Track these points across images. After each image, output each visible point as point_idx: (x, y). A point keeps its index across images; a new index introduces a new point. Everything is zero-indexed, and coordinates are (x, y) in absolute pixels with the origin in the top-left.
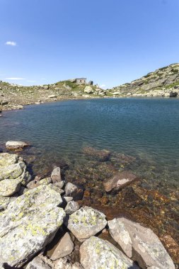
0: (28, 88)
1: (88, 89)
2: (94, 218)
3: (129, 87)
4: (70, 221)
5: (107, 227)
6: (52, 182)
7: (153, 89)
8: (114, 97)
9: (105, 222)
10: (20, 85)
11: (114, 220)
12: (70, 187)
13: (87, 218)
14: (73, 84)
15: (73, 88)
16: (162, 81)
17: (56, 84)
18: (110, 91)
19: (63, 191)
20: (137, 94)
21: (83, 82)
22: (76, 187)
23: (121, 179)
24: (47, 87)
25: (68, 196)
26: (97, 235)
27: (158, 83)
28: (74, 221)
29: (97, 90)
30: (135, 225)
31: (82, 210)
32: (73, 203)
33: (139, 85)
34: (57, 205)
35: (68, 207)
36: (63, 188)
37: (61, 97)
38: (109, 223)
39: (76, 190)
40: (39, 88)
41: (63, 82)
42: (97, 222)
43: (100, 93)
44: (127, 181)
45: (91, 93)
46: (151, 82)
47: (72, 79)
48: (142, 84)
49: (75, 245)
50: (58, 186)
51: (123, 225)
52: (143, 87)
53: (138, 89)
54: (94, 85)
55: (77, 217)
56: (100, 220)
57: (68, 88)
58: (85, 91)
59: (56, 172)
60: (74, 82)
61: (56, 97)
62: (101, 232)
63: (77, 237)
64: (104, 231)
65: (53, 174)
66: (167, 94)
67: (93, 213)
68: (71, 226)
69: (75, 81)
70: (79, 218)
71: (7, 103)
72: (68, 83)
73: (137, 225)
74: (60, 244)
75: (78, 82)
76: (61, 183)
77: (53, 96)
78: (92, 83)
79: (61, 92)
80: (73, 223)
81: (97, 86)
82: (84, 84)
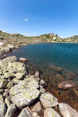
0: (30, 37)
2: (52, 99)
4: (41, 97)
5: (58, 106)
6: (35, 77)
8: (67, 42)
9: (57, 103)
10: (27, 36)
11: (62, 104)
12: (42, 82)
13: (49, 98)
15: (47, 37)
17: (41, 36)
18: (66, 39)
19: (39, 82)
21: (52, 35)
22: (45, 82)
23: (67, 84)
24: (37, 37)
25: (41, 85)
28: (43, 97)
29: (58, 39)
30: (73, 110)
31: (47, 94)
32: (43, 89)
34: (36, 88)
35: (41, 90)
36: (39, 81)
37: (42, 41)
38: (60, 104)
40: (34, 37)
41: (44, 35)
42: (53, 101)
43: (60, 40)
44: (71, 86)
45: (55, 40)
47: (48, 34)
49: (42, 109)
50: (37, 80)
51: (66, 108)
54: (57, 36)
55: (44, 96)
56: (55, 101)
57: (45, 37)
58: (53, 39)
59: (37, 74)
61: (40, 41)
62: (54, 107)
63: (43, 105)
64: (56, 107)
65: (35, 74)
67: (52, 97)
69: (49, 35)
71: (22, 43)
72: (46, 35)
73: (75, 111)
74: (36, 105)
75: (50, 35)
76: (39, 79)
77: (39, 41)
78: (57, 35)
79: (42, 39)
80: (42, 98)
81: (59, 37)
82: (53, 36)
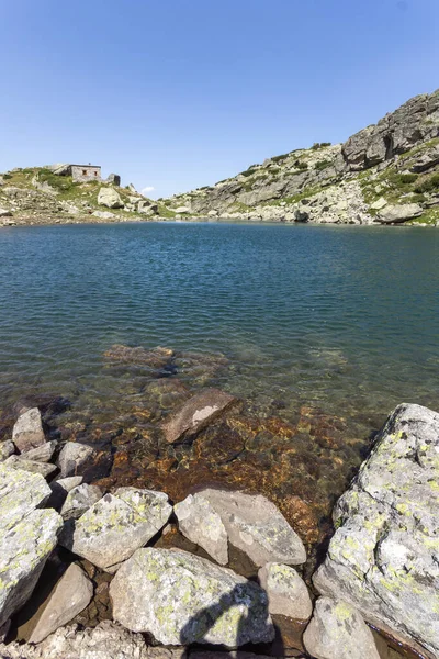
1: (108, 196)
2: (141, 509)
3: (210, 195)
4: (78, 533)
5: (173, 520)
6: (17, 452)
7: (263, 202)
8: (178, 220)
9: (167, 510)
11: (189, 500)
12: (74, 452)
13: (122, 514)
14: (62, 180)
15: (62, 190)
16: (279, 186)
17: (7, 177)
18: (168, 203)
19: (52, 467)
20: (230, 214)
21: (90, 173)
22: (89, 449)
23: (201, 407)
25: (71, 474)
26: (152, 543)
27: (271, 191)
28: (88, 530)
29: (132, 199)
30: (232, 496)
31: (109, 500)
32: (83, 490)
33: (233, 193)
34: (34, 505)
35: (69, 504)
36: (54, 458)
37: (26, 216)
38: (177, 508)
39: (90, 457)
41: (30, 172)
42: (148, 515)
43: (141, 209)
44: (215, 408)
45: (116, 207)
46: (258, 187)
47: (59, 166)
48: (238, 191)
49: (95, 586)
50: (36, 458)
51: (206, 504)
52: (242, 197)
53: (230, 201)
54: (123, 185)
55: (95, 518)
56: (157, 508)
57: (47, 189)
58: (100, 201)
59: (28, 422)
60: (63, 174)
62: (159, 534)
63: (101, 563)
64: (168, 529)
65: (16, 430)
66: (291, 217)
67: (136, 499)
68: (80, 545)
69: (67, 173)
70: (102, 519)
72: (46, 175)
73: (237, 495)
75: (77, 175)
76: (47, 448)
78: (117, 180)
79: (25, 201)
80: (87, 535)
81: (133, 190)
82: (94, 183)
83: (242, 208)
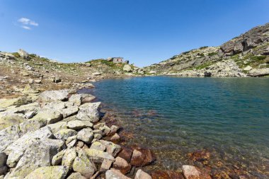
0: (69, 65)
1: (127, 68)
7: (185, 69)
14: (110, 63)
20: (171, 73)
21: (120, 61)
24: (89, 64)
29: (135, 68)
33: (171, 66)
37: (105, 75)
40: (81, 65)
43: (139, 72)
45: (130, 71)
47: (109, 58)
48: (173, 65)
52: (175, 67)
53: (170, 69)
54: (130, 64)
58: (124, 69)
60: (110, 61)
61: (100, 75)
66: (202, 74)
69: (112, 60)
72: (104, 62)
75: (115, 61)
77: (97, 73)
78: (128, 62)
79: (104, 70)
81: (134, 66)
82: (121, 63)
83: (176, 71)
